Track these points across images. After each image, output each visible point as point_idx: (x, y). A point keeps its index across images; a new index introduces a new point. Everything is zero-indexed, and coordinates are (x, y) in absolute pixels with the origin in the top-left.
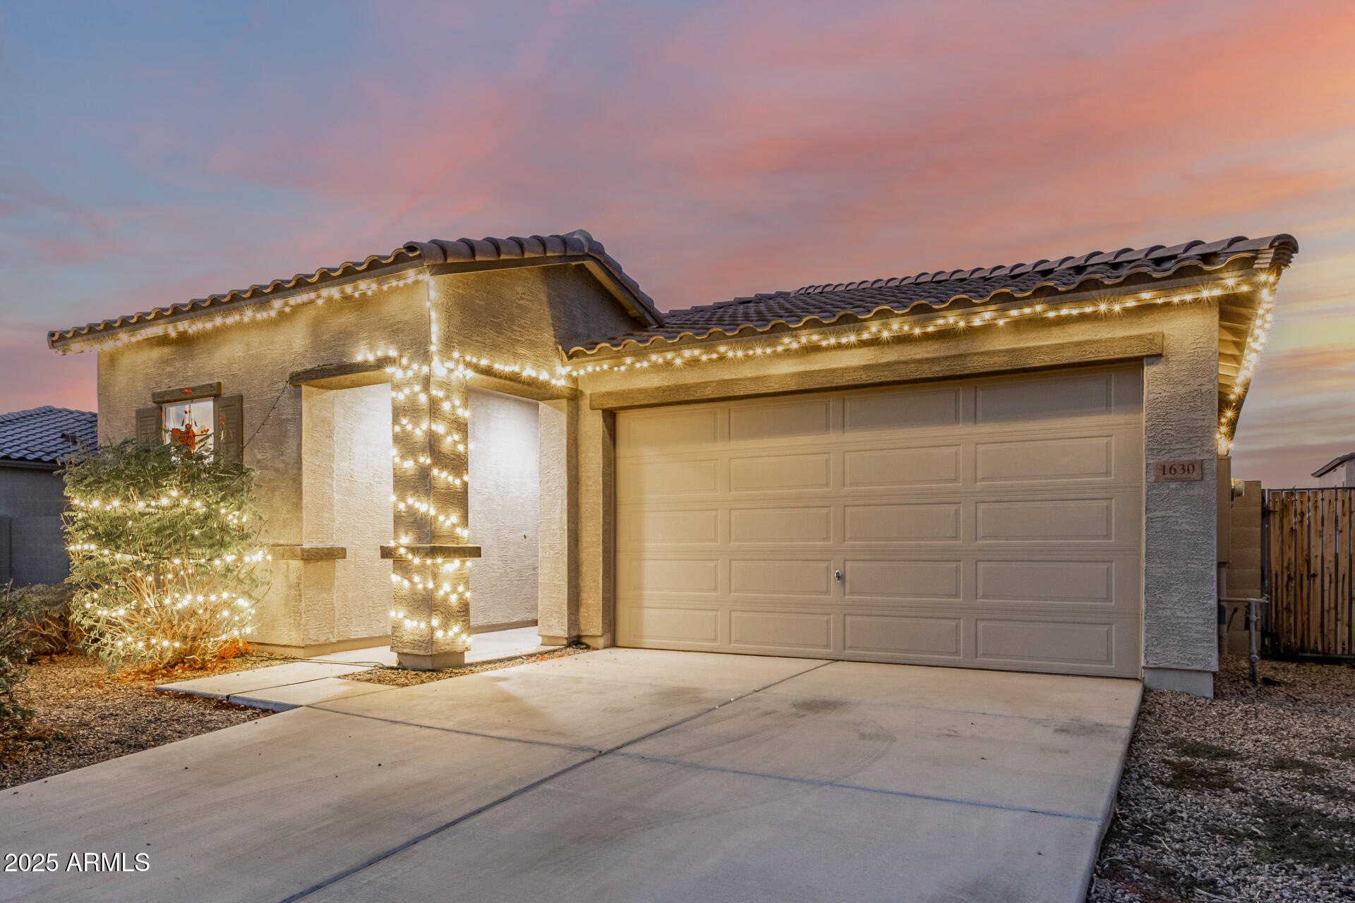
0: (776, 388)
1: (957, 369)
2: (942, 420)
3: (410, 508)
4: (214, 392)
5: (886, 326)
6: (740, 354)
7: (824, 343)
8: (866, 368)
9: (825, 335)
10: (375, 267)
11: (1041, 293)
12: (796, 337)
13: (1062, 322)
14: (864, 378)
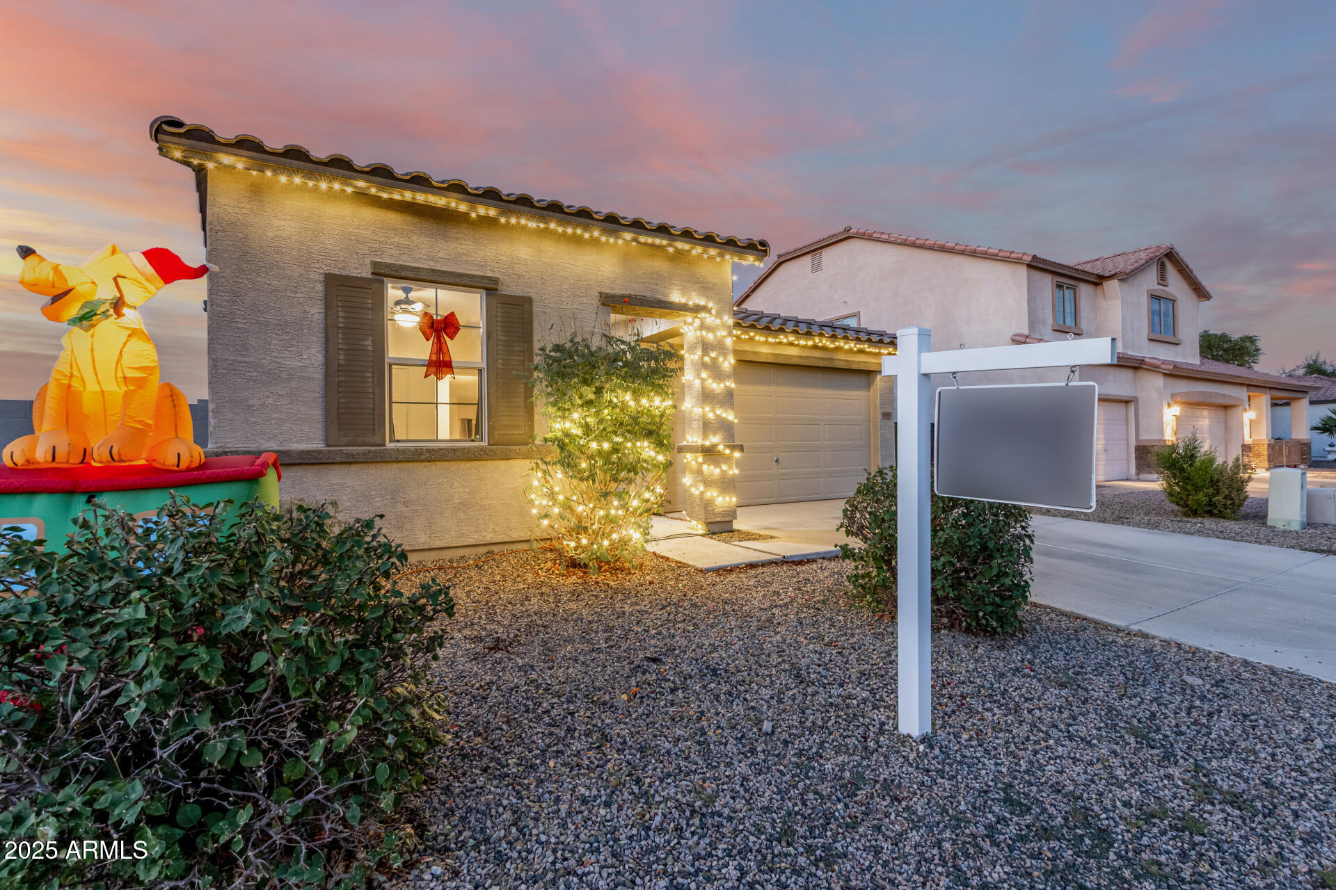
0: (763, 359)
1: (830, 365)
2: (830, 387)
3: (718, 417)
4: (489, 287)
5: (821, 341)
6: (763, 339)
7: (796, 342)
8: (801, 357)
9: (797, 339)
10: (709, 240)
11: (869, 340)
12: (786, 337)
13: (870, 353)
14: (800, 362)
